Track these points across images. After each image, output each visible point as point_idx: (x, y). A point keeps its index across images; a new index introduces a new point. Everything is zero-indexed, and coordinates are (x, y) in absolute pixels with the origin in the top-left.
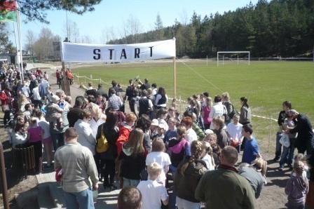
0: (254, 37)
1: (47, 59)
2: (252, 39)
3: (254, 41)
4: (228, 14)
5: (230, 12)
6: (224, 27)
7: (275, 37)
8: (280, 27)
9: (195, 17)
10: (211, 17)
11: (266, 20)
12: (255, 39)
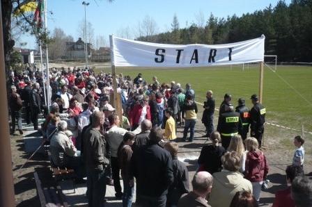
0: (275, 40)
1: (60, 59)
2: (274, 43)
3: (275, 44)
4: (246, 17)
5: (248, 14)
6: (241, 30)
7: (298, 41)
8: (303, 31)
9: (211, 19)
10: (228, 19)
11: (288, 23)
12: (277, 42)
